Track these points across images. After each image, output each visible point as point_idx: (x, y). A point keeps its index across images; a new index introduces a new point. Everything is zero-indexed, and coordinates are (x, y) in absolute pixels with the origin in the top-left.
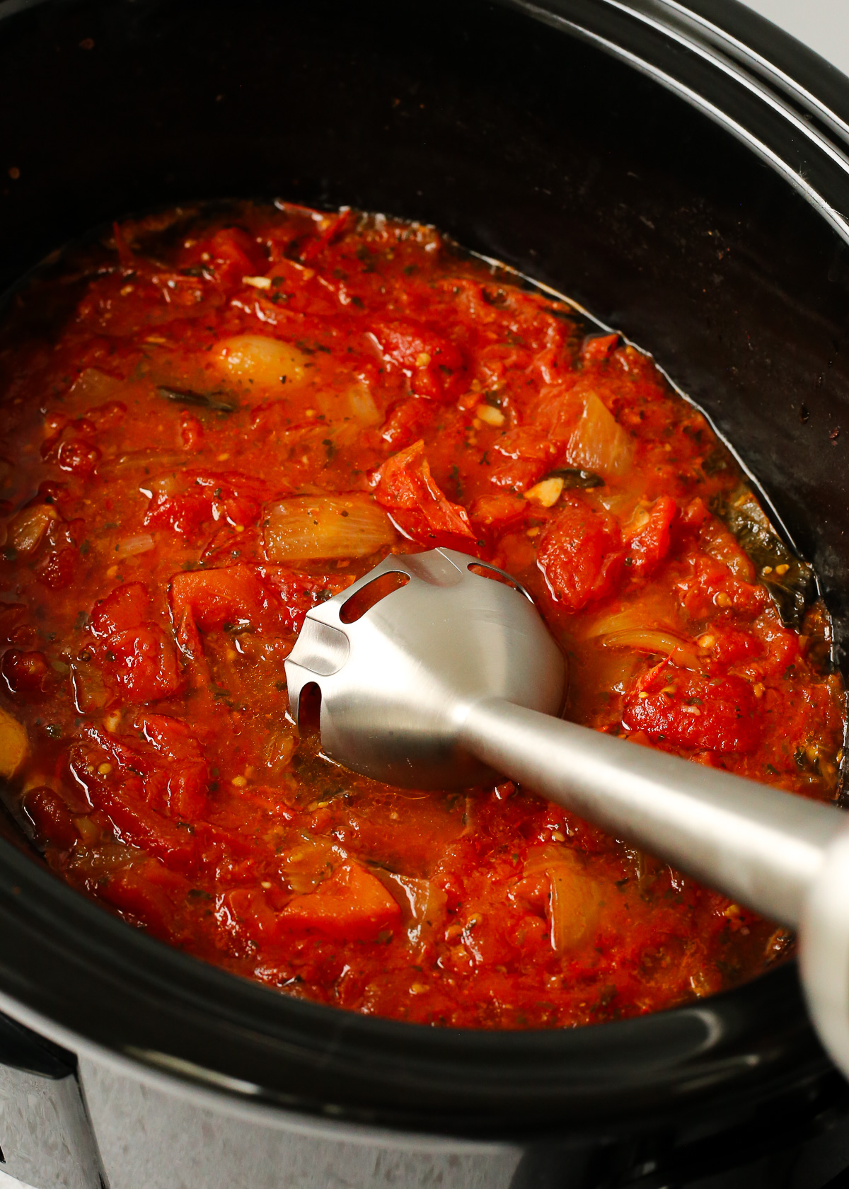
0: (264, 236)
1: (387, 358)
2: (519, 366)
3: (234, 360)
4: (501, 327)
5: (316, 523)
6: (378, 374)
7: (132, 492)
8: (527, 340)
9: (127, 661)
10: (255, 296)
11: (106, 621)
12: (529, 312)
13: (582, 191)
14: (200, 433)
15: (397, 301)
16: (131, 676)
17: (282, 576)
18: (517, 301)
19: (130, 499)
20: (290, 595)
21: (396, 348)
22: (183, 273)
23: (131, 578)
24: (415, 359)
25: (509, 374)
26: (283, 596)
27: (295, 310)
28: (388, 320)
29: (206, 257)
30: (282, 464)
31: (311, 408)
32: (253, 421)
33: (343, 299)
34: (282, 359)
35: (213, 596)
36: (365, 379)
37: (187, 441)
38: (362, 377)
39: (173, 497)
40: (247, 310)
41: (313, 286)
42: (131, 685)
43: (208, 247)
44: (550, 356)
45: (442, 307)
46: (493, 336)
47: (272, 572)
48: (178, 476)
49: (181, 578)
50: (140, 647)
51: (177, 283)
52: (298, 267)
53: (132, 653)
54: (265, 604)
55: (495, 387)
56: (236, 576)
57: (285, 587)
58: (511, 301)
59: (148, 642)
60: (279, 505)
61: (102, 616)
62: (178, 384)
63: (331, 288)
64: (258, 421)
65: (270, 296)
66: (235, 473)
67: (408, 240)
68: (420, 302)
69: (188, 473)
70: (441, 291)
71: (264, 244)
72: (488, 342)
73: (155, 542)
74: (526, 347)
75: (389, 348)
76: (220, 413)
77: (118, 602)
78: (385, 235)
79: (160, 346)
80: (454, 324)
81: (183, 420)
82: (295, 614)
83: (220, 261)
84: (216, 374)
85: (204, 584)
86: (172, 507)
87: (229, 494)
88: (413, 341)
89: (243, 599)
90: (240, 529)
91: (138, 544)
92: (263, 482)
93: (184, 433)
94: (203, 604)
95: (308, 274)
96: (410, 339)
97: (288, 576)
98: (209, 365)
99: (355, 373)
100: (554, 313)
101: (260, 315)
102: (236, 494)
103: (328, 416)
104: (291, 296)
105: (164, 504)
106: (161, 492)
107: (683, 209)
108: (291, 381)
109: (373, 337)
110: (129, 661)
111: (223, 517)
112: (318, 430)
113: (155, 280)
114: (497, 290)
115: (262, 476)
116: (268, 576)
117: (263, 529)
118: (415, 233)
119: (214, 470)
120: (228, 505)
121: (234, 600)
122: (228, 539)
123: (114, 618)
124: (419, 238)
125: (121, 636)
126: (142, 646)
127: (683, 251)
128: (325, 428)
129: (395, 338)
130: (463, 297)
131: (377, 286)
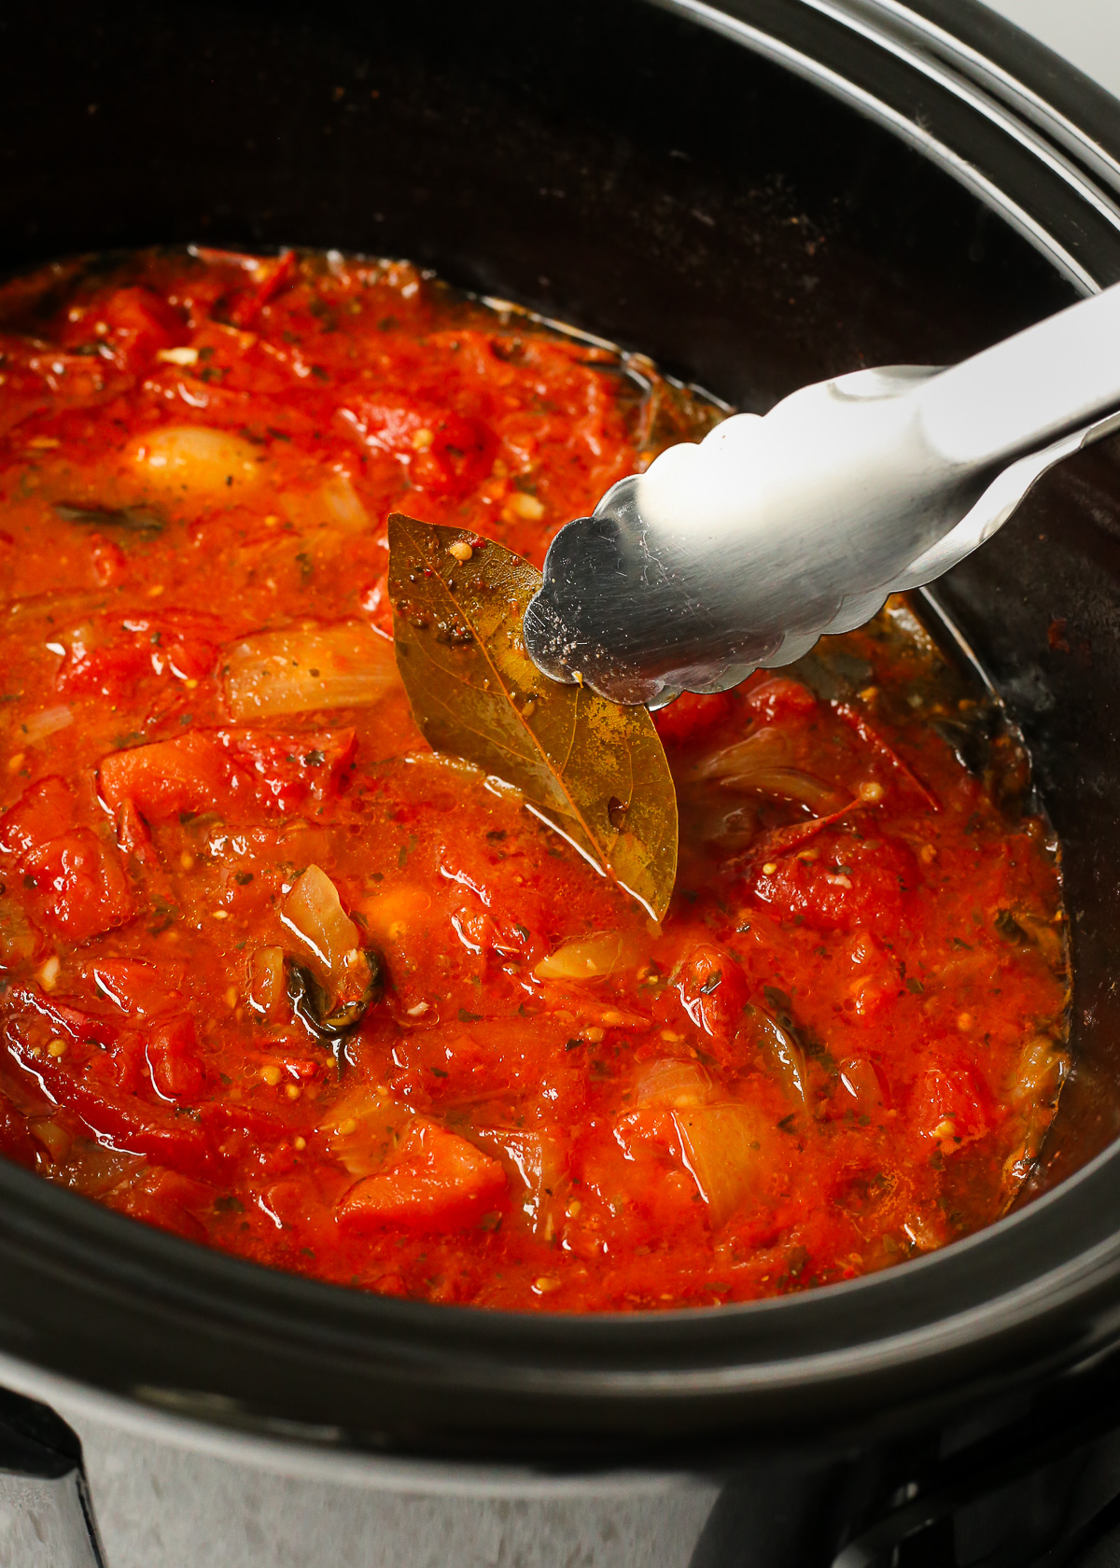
0: (181, 296)
1: (372, 441)
2: (554, 439)
3: (157, 461)
4: (524, 390)
5: (295, 664)
6: (362, 463)
7: (32, 650)
8: (561, 404)
9: (56, 883)
10: (178, 374)
11: (17, 834)
12: (558, 367)
13: (608, 186)
14: (121, 562)
15: (375, 367)
16: (64, 904)
17: (253, 741)
18: (541, 352)
19: (32, 659)
20: (267, 763)
21: (383, 426)
22: (74, 352)
23: (44, 771)
24: (411, 438)
25: (545, 450)
26: (259, 767)
27: (235, 389)
28: (368, 393)
29: (101, 328)
30: (240, 591)
31: (271, 513)
32: (193, 538)
33: (301, 371)
34: (224, 454)
35: (160, 780)
36: (344, 469)
37: (103, 572)
38: (338, 468)
39: (93, 653)
40: (169, 394)
41: (255, 356)
42: (66, 916)
43: (101, 316)
44: (595, 423)
45: (436, 370)
46: (513, 402)
47: (238, 737)
48: (97, 622)
49: (111, 762)
50: (70, 862)
51: (66, 367)
52: (232, 331)
53: (61, 873)
54: (235, 782)
55: (527, 469)
56: (188, 749)
57: (259, 755)
58: (533, 354)
59: (82, 854)
60: (241, 644)
61: (11, 828)
62: (82, 498)
63: (281, 357)
64: (200, 536)
65: (198, 374)
66: (174, 610)
67: (377, 285)
68: (407, 364)
69: (109, 618)
70: (433, 349)
71: (180, 305)
72: (509, 410)
73: (74, 714)
74: (560, 413)
75: (374, 428)
76: (144, 533)
77: (31, 806)
78: (346, 280)
79: (51, 451)
80: (457, 390)
81: (95, 546)
82: (279, 789)
83: (123, 332)
84: (135, 482)
85: (145, 765)
86: (94, 665)
87: (172, 638)
88: (406, 414)
89: (204, 780)
90: (192, 684)
91: (53, 719)
92: (216, 618)
93: (98, 564)
94: (146, 793)
95: (246, 341)
96: (401, 412)
97: (261, 739)
98: (123, 471)
99: (328, 465)
100: (593, 364)
101: (189, 398)
102: (181, 637)
103: (297, 523)
104: (227, 370)
105: (81, 662)
106: (77, 647)
107: (753, 193)
108: (240, 483)
109: (349, 415)
110: (58, 884)
111: (167, 670)
112: (286, 542)
113: (35, 364)
114: (510, 342)
115: (214, 610)
116: (233, 743)
117: (223, 677)
118: (385, 274)
119: (143, 607)
120: (174, 654)
121: (190, 782)
122: (178, 698)
123: (28, 829)
124: (393, 280)
125: (42, 851)
126: (72, 861)
127: (758, 250)
128: (294, 539)
129: (378, 413)
130: (467, 355)
131: (342, 350)
